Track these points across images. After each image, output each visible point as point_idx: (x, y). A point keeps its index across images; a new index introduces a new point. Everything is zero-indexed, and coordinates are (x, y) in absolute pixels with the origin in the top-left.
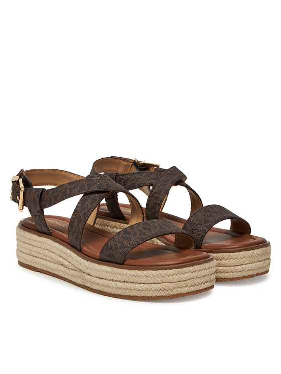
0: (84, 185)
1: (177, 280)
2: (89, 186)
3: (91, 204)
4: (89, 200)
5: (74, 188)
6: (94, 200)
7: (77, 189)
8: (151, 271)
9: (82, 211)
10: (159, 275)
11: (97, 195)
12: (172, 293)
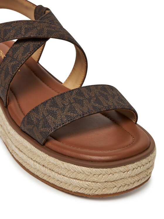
0: (21, 28)
1: (104, 181)
2: (27, 30)
3: (23, 55)
4: (21, 50)
5: (10, 30)
6: (26, 50)
7: (13, 32)
8: (73, 165)
9: (11, 62)
10: (82, 172)
11: (32, 44)
12: (96, 193)
